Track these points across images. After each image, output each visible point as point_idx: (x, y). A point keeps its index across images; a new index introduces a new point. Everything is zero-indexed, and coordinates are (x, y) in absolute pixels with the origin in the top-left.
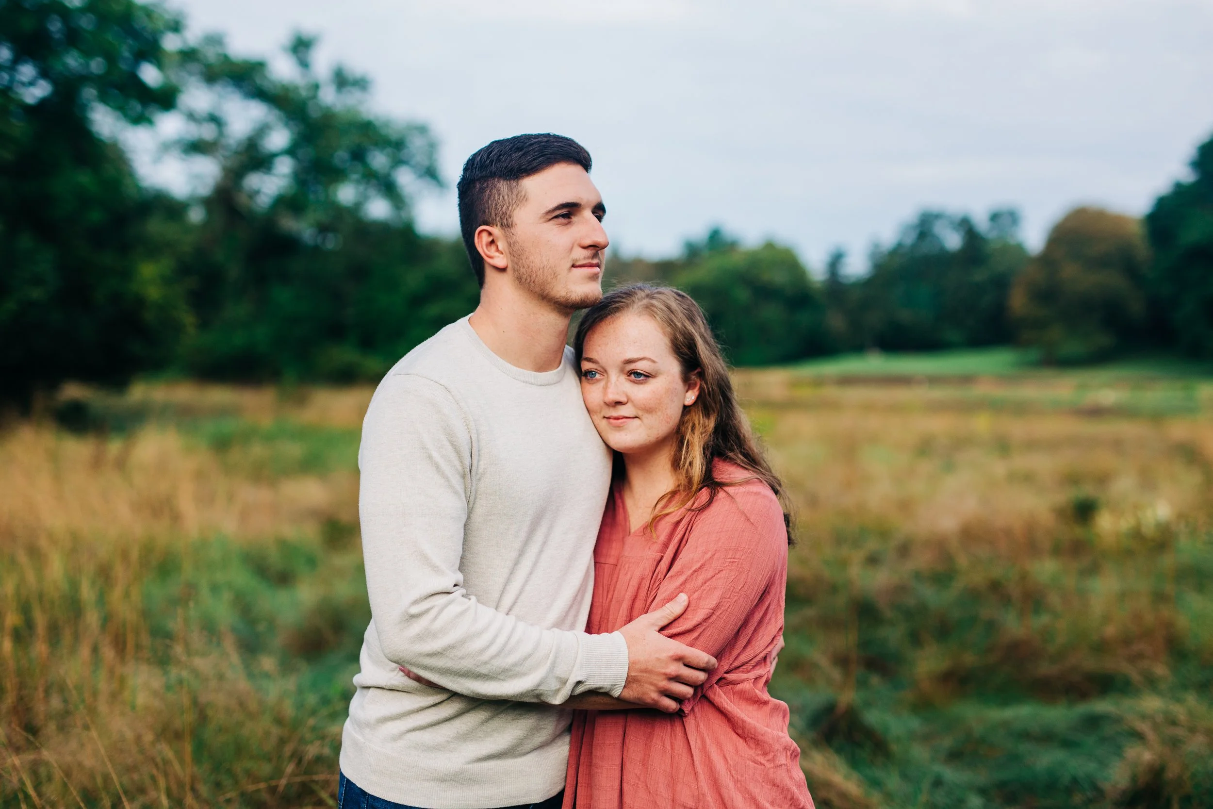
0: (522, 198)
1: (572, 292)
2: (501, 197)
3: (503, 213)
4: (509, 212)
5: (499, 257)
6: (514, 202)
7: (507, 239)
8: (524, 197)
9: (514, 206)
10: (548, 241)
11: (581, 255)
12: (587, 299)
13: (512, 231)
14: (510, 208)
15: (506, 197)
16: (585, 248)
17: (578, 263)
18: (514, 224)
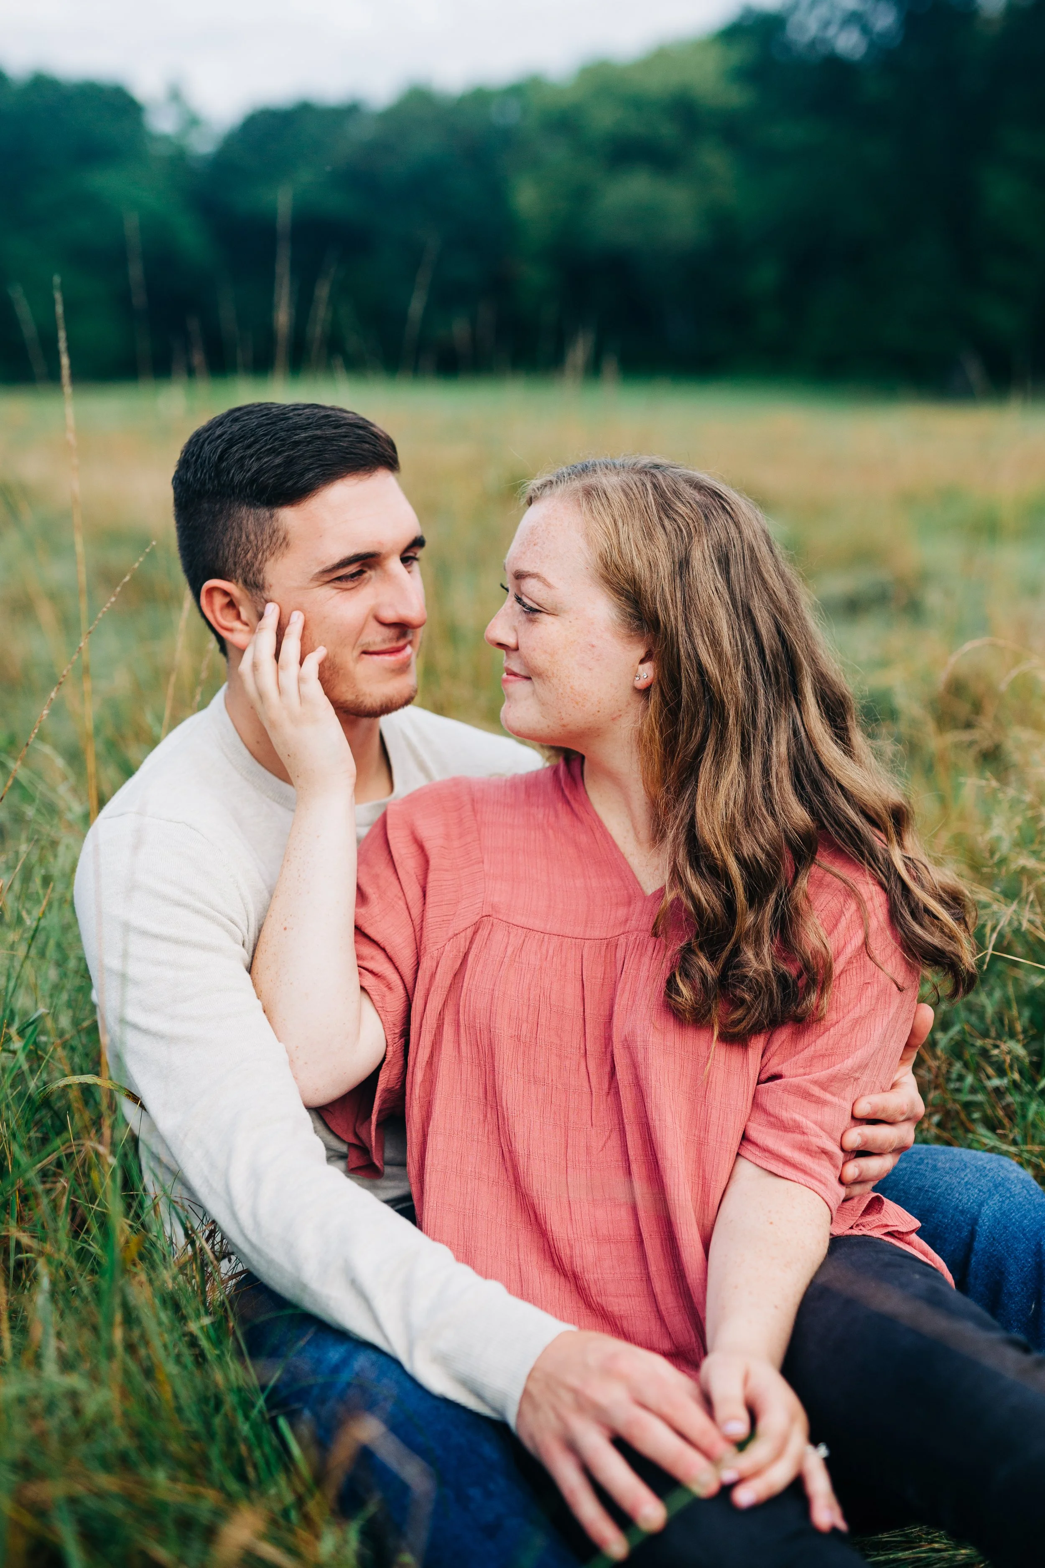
0: (279, 542)
1: (364, 695)
2: (244, 536)
3: (248, 564)
4: (257, 563)
5: (241, 631)
6: (265, 547)
7: (256, 607)
8: (284, 538)
9: (267, 553)
10: (325, 618)
11: (377, 636)
12: (392, 703)
13: (265, 596)
14: (260, 556)
15: (252, 537)
16: (383, 624)
17: (372, 649)
18: (266, 585)
